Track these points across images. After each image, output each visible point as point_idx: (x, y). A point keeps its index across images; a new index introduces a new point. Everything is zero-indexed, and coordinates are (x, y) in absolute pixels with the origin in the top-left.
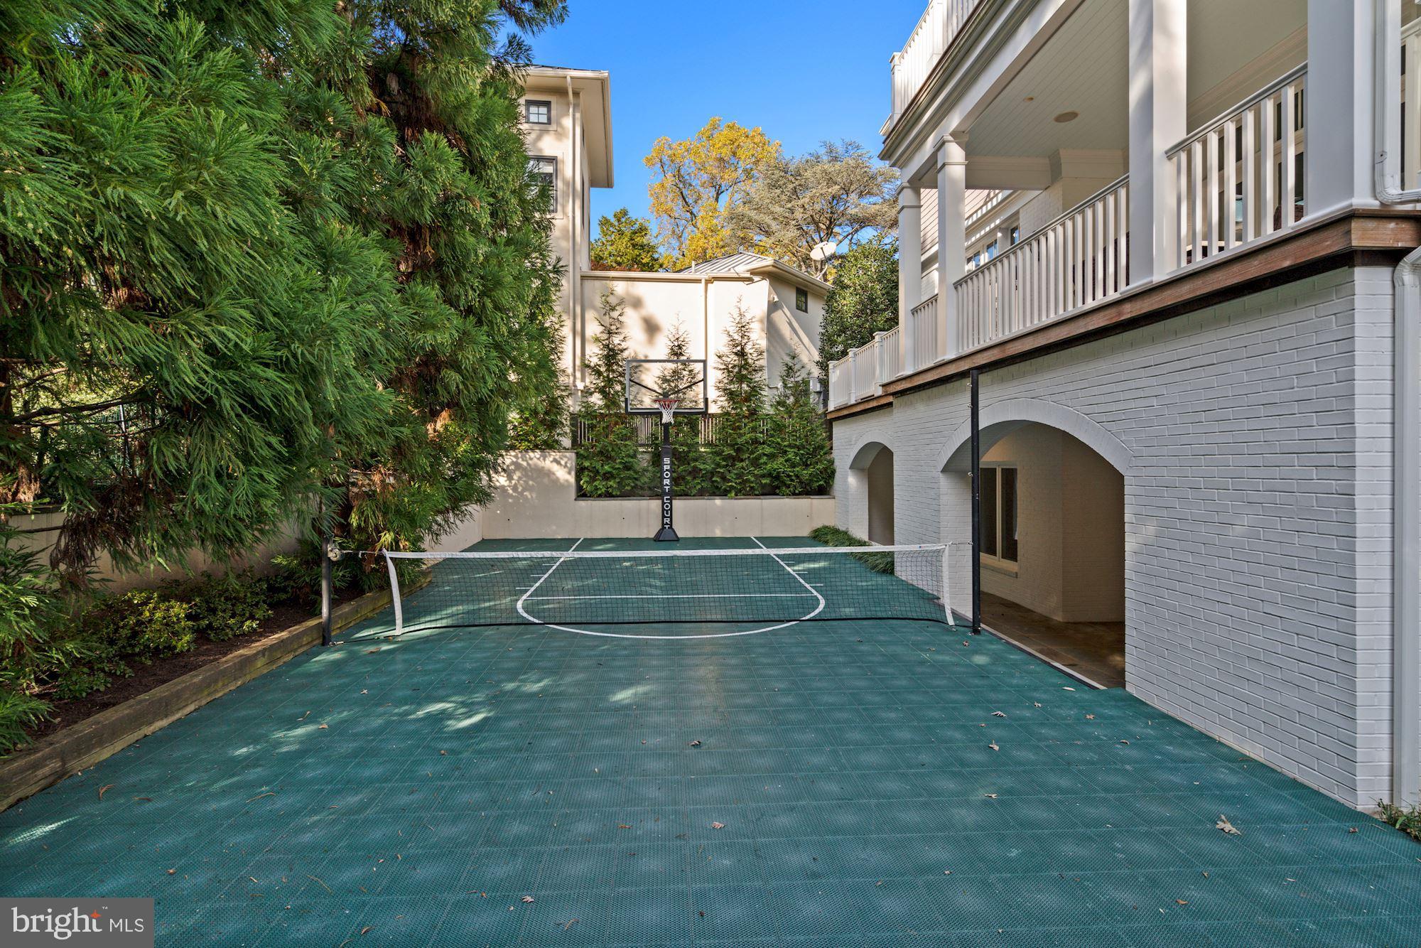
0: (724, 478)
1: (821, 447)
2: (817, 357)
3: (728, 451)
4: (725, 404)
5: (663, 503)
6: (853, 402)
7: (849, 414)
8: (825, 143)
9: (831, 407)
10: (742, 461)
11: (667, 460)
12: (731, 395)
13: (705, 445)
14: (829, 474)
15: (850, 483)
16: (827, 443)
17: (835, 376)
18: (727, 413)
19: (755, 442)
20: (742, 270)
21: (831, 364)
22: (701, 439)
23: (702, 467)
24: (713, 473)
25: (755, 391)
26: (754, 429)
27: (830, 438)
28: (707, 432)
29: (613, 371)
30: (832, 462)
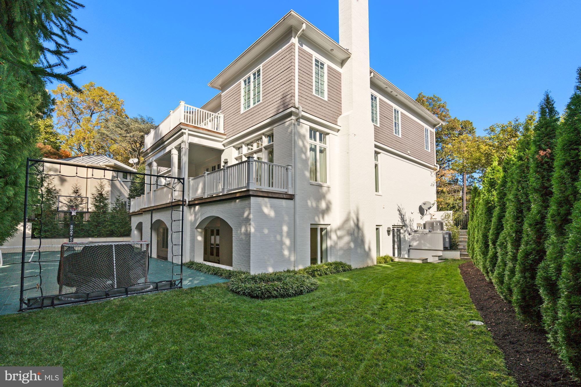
0: (93, 232)
1: (127, 223)
2: (128, 197)
3: (94, 224)
4: (94, 209)
5: (70, 239)
6: (136, 211)
7: (136, 214)
8: (140, 115)
9: (131, 212)
10: (100, 226)
11: (72, 226)
12: (96, 206)
13: (86, 222)
14: (130, 230)
15: (135, 232)
16: (129, 223)
17: (132, 203)
18: (95, 212)
19: (105, 221)
20: (102, 164)
21: (131, 199)
22: (84, 219)
23: (84, 228)
24: (89, 230)
25: (106, 205)
26: (105, 217)
27: (130, 220)
28: (87, 217)
29: (49, 197)
30: (131, 227)
